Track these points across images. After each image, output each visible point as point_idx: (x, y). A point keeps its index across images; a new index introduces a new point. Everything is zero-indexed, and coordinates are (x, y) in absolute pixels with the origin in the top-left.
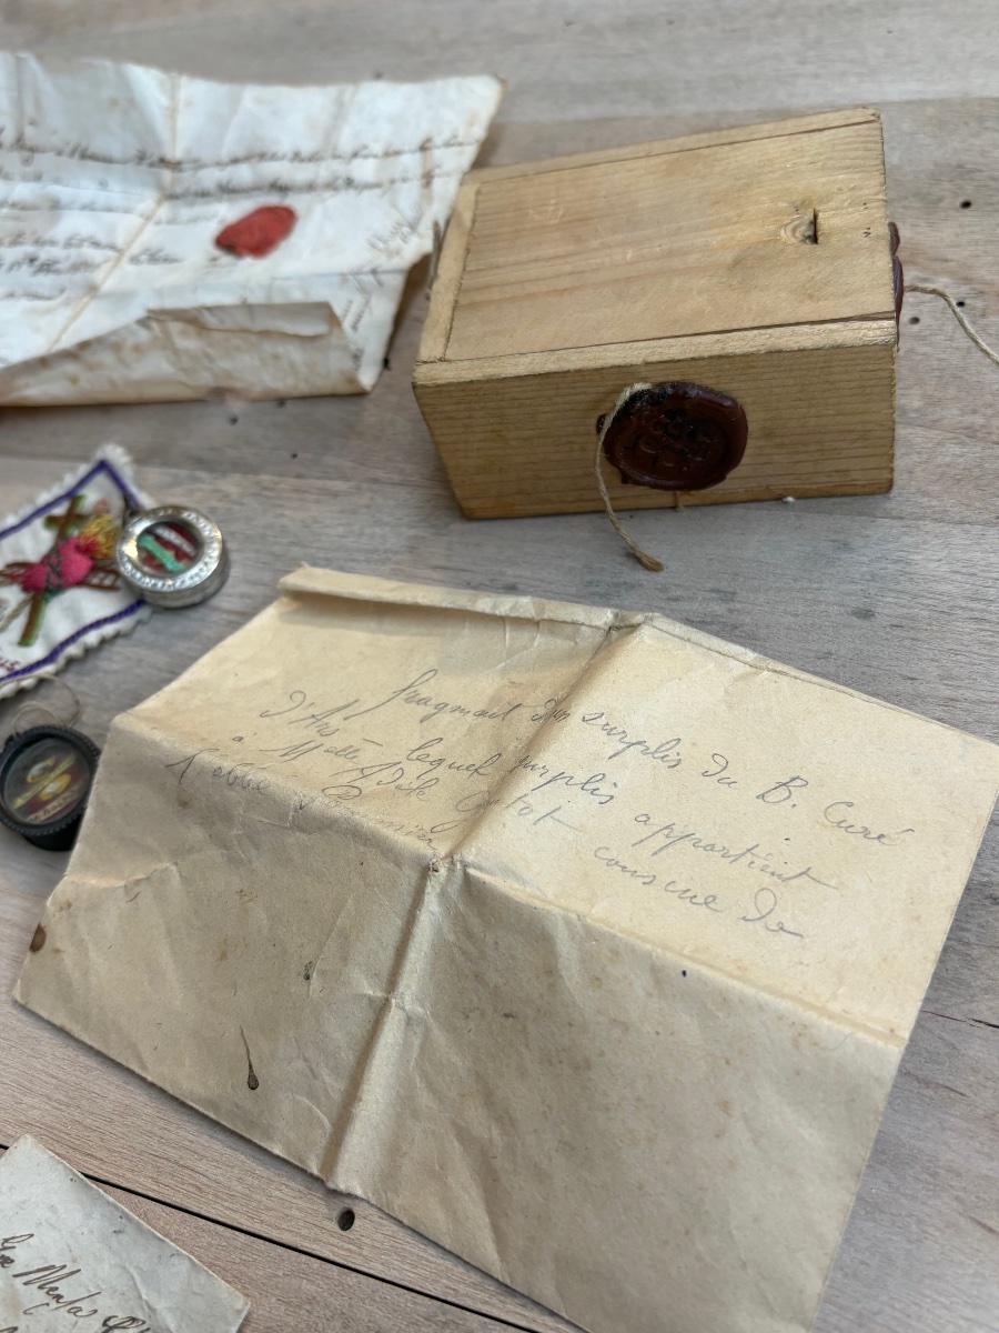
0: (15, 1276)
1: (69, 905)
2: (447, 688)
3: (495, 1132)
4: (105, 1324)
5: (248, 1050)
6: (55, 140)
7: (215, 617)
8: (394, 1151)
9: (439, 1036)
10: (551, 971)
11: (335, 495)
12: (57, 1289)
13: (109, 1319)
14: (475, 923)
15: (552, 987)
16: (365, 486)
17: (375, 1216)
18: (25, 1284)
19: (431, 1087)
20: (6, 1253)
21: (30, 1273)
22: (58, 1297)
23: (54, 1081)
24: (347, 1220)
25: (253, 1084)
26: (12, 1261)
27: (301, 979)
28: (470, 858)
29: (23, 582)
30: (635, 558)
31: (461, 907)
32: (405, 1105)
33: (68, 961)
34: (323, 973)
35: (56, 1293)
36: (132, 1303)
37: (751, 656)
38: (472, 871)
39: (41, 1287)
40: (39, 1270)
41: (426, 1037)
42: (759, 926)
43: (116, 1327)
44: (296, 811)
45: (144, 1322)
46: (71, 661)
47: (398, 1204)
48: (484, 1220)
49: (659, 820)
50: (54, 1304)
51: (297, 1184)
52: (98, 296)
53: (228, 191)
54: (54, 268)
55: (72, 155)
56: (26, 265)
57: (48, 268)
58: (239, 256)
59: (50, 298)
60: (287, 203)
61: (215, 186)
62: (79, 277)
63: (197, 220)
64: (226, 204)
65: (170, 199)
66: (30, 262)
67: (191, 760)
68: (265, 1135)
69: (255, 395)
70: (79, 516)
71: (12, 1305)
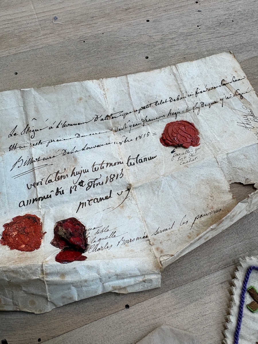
6: (48, 124)
52: (136, 188)
53: (146, 121)
54: (96, 182)
55: (57, 127)
56: (78, 186)
57: (92, 184)
58: (185, 148)
59: (107, 198)
60: (179, 118)
61: (139, 121)
62: (115, 182)
63: (140, 137)
64: (148, 127)
65: (116, 131)
66: (79, 184)
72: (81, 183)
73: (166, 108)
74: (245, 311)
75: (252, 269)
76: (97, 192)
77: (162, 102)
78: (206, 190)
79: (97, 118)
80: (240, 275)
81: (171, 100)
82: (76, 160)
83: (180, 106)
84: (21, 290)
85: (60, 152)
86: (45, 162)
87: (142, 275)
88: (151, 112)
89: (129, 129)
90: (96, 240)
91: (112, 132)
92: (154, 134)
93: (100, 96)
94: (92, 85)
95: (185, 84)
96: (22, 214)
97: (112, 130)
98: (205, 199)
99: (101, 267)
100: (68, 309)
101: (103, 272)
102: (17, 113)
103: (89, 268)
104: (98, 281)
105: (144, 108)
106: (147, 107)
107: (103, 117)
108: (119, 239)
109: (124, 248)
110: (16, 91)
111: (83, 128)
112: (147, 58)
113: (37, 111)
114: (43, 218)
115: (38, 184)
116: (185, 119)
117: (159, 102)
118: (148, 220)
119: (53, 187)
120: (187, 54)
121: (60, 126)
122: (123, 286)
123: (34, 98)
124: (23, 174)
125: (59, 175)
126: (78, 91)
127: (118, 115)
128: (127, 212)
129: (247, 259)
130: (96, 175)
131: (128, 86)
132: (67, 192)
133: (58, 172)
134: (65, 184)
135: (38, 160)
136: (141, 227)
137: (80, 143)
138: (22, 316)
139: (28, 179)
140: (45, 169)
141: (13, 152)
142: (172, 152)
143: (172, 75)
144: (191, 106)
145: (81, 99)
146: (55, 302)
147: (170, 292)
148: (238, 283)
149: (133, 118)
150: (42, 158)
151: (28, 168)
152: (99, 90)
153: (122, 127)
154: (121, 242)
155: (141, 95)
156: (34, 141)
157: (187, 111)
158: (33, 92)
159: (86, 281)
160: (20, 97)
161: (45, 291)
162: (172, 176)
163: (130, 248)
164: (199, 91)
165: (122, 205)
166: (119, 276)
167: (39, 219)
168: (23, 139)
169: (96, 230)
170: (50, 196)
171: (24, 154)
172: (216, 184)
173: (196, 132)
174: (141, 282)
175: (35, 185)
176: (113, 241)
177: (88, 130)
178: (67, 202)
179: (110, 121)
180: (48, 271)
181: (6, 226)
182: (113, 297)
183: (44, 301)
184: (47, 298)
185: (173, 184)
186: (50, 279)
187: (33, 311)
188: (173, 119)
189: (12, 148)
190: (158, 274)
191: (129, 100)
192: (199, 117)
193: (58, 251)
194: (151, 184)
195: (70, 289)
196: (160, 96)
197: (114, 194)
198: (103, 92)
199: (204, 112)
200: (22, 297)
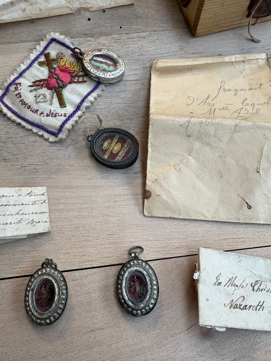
0: (224, 286)
1: (156, 180)
2: (231, 84)
4: (252, 286)
5: (243, 199)
7: (128, 83)
11: (144, 38)
12: (235, 284)
13: (252, 284)
16: (152, 33)
18: (228, 287)
20: (219, 281)
21: (227, 283)
22: (237, 286)
23: (177, 233)
25: (249, 207)
26: (221, 283)
27: (256, 173)
29: (46, 86)
33: (164, 196)
34: (263, 169)
35: (236, 285)
36: (254, 277)
39: (232, 286)
40: (228, 281)
43: (254, 285)
44: (235, 126)
45: (260, 280)
46: (87, 108)
50: (237, 288)
67: (189, 122)
68: (257, 219)
69: (94, 9)
70: (53, 60)
71: (228, 294)
74: (36, 64)
75: (53, 40)
80: (43, 44)
129: (52, 33)
148: (40, 48)
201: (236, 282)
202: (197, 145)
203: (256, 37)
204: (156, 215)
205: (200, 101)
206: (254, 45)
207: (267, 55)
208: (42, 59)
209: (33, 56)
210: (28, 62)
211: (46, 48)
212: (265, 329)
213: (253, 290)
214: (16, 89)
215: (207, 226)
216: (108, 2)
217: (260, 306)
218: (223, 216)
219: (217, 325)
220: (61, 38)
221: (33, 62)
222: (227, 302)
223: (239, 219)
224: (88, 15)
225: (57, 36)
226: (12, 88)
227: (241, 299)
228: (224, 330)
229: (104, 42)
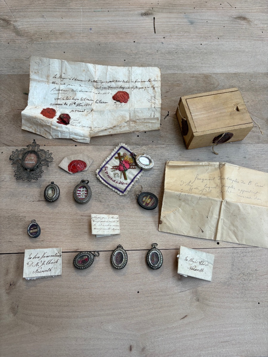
1: (165, 217)
2: (201, 176)
3: (235, 229)
5: (200, 228)
6: (69, 77)
7: (155, 170)
8: (222, 234)
9: (225, 220)
10: (239, 209)
11: (163, 148)
13: (199, 262)
14: (228, 206)
15: (240, 211)
16: (167, 146)
17: (221, 242)
18: (190, 262)
19: (225, 226)
24: (218, 243)
25: (203, 232)
26: (187, 260)
27: (207, 218)
28: (226, 199)
29: (119, 169)
30: (215, 153)
31: (226, 205)
32: (223, 228)
33: (168, 224)
34: (209, 216)
36: (201, 259)
37: (238, 166)
38: (227, 201)
40: (190, 260)
41: (224, 221)
42: (256, 199)
43: (201, 262)
45: (203, 261)
46: (136, 181)
47: (224, 240)
48: (235, 238)
49: (240, 190)
50: (194, 263)
51: (211, 242)
52: (94, 111)
53: (110, 88)
54: (80, 105)
55: (73, 80)
56: (73, 104)
57: (79, 105)
58: (121, 102)
59: (82, 111)
60: (124, 90)
61: (107, 87)
62: (87, 107)
63: (105, 93)
64: (110, 90)
65: (96, 88)
66: (74, 103)
67: (180, 194)
68: (206, 237)
69: (141, 131)
70: (121, 157)
71: (190, 264)
72: (75, 103)
73: (120, 84)
74: (114, 158)
75: (122, 147)
76: (80, 108)
77: (119, 81)
78: (120, 119)
79: (90, 80)
80: (117, 148)
81: (124, 81)
82: (76, 94)
83: (127, 85)
84: (43, 128)
85: (71, 90)
86: (64, 92)
87: (84, 137)
88: (113, 84)
89: (102, 89)
90: (73, 122)
91: (94, 88)
92: (111, 94)
93: (93, 71)
94: (91, 66)
95: (132, 76)
96: (50, 108)
97: (95, 87)
98: (118, 122)
99: (70, 129)
100: (56, 140)
101: (71, 130)
102: (58, 69)
103: (66, 128)
104: (68, 133)
105: (111, 82)
106: (112, 82)
107: (92, 81)
108: (81, 124)
109: (81, 128)
110: (60, 60)
111: (83, 83)
112: (125, 60)
113: (66, 70)
114: (57, 111)
115: (59, 99)
116: (126, 91)
117: (118, 81)
118: (94, 123)
119: (64, 102)
120: (144, 64)
121: (74, 79)
122: (76, 138)
123: (66, 65)
124: (55, 94)
125: (68, 98)
126: (84, 67)
127: (99, 82)
128: (87, 117)
129: (122, 144)
130: (81, 102)
131: (107, 71)
132: (68, 105)
133: (68, 97)
134: (68, 102)
135: (62, 90)
136: (90, 124)
137: (80, 88)
138: (41, 137)
139: (56, 96)
140: (63, 94)
141: (53, 84)
142: (115, 103)
143: (128, 71)
144: (131, 86)
145: (84, 70)
146: (53, 136)
147: (92, 146)
148: (116, 150)
149: (105, 85)
150: (63, 90)
151: (57, 92)
152: (93, 69)
153: (99, 87)
154: (81, 126)
155: (111, 76)
156: (62, 82)
157: (129, 88)
158: (66, 62)
159: (64, 132)
160: (60, 63)
161: (50, 130)
162: (110, 111)
163: (84, 129)
164: (137, 81)
165: (86, 115)
166: (76, 134)
167: (56, 111)
168: (58, 81)
169: (74, 120)
170: (62, 105)
171: (57, 87)
172: (125, 118)
173: (128, 97)
174: (82, 139)
175: (58, 99)
176: (78, 125)
177: (85, 84)
178: (67, 108)
179: (95, 84)
180: (53, 124)
181: (44, 109)
182: (72, 142)
183: (49, 135)
184: (50, 134)
185: (109, 114)
186: (53, 127)
187: (45, 137)
188: (121, 90)
189: (53, 83)
190: (89, 138)
191: (105, 76)
192: (132, 92)
193: (58, 121)
194: (101, 111)
195: (58, 132)
196: (119, 79)
197: (86, 111)
198: (94, 70)
199: (135, 91)
200: (43, 131)
201: (193, 261)
202: (183, 203)
203: (216, 152)
204: (164, 231)
205: (186, 183)
206: (215, 155)
207: (219, 163)
208: (117, 155)
209: (112, 154)
210: (110, 157)
211: (118, 150)
212: (202, 279)
213: (200, 264)
214: (105, 169)
215: (185, 238)
216: (148, 129)
217: (202, 270)
218: (191, 234)
219: (184, 274)
220: (126, 146)
221: (113, 157)
222: (189, 267)
223: (198, 236)
224: (137, 134)
225: (124, 145)
226: (104, 169)
227: (195, 267)
228: (187, 276)
229: (144, 148)
